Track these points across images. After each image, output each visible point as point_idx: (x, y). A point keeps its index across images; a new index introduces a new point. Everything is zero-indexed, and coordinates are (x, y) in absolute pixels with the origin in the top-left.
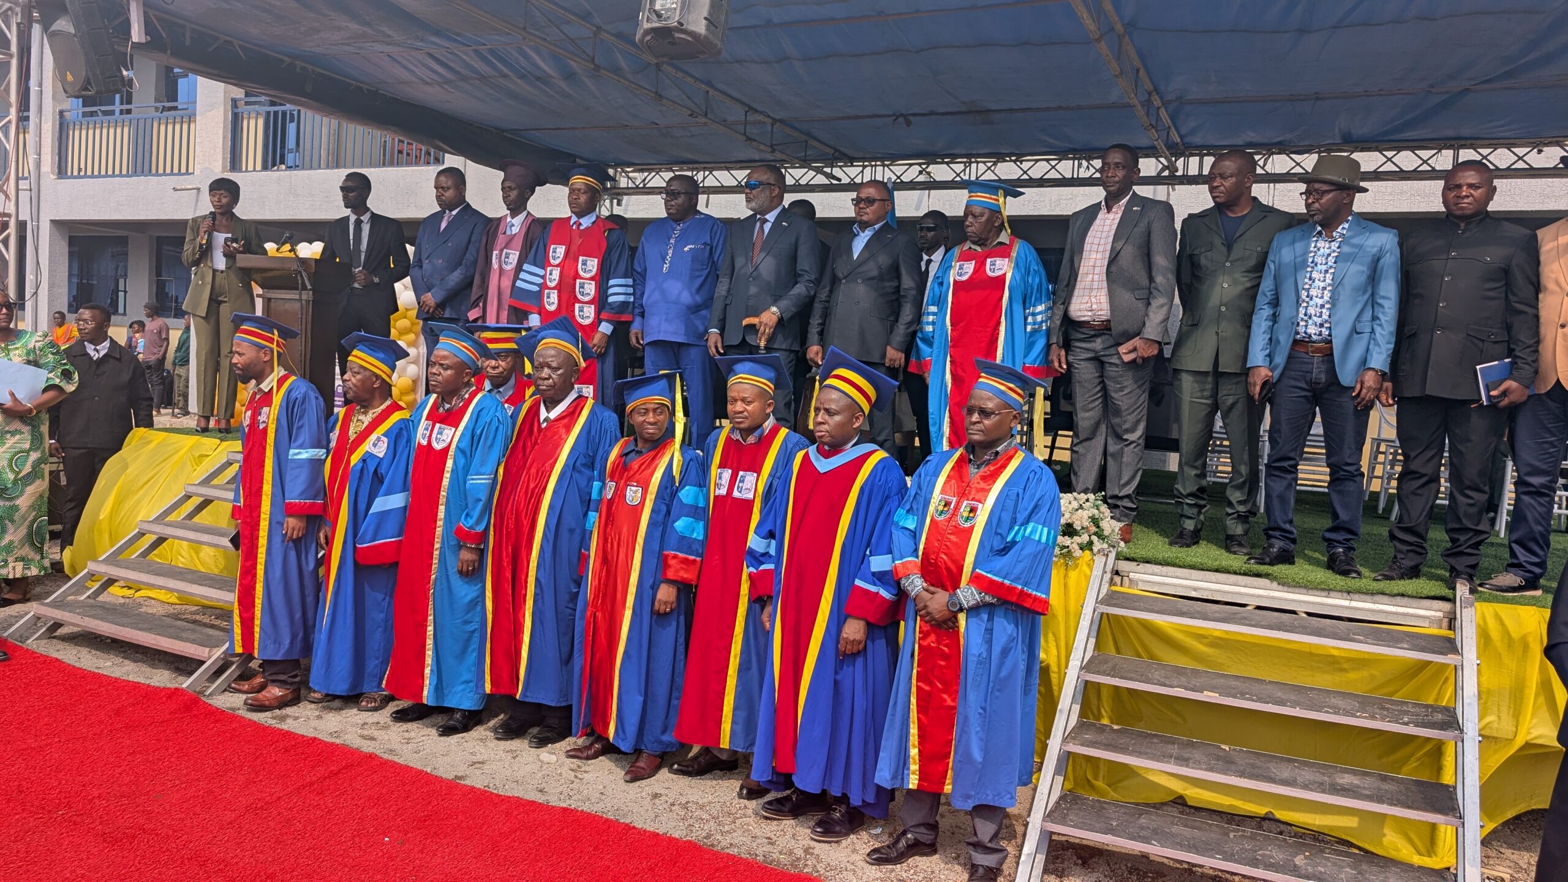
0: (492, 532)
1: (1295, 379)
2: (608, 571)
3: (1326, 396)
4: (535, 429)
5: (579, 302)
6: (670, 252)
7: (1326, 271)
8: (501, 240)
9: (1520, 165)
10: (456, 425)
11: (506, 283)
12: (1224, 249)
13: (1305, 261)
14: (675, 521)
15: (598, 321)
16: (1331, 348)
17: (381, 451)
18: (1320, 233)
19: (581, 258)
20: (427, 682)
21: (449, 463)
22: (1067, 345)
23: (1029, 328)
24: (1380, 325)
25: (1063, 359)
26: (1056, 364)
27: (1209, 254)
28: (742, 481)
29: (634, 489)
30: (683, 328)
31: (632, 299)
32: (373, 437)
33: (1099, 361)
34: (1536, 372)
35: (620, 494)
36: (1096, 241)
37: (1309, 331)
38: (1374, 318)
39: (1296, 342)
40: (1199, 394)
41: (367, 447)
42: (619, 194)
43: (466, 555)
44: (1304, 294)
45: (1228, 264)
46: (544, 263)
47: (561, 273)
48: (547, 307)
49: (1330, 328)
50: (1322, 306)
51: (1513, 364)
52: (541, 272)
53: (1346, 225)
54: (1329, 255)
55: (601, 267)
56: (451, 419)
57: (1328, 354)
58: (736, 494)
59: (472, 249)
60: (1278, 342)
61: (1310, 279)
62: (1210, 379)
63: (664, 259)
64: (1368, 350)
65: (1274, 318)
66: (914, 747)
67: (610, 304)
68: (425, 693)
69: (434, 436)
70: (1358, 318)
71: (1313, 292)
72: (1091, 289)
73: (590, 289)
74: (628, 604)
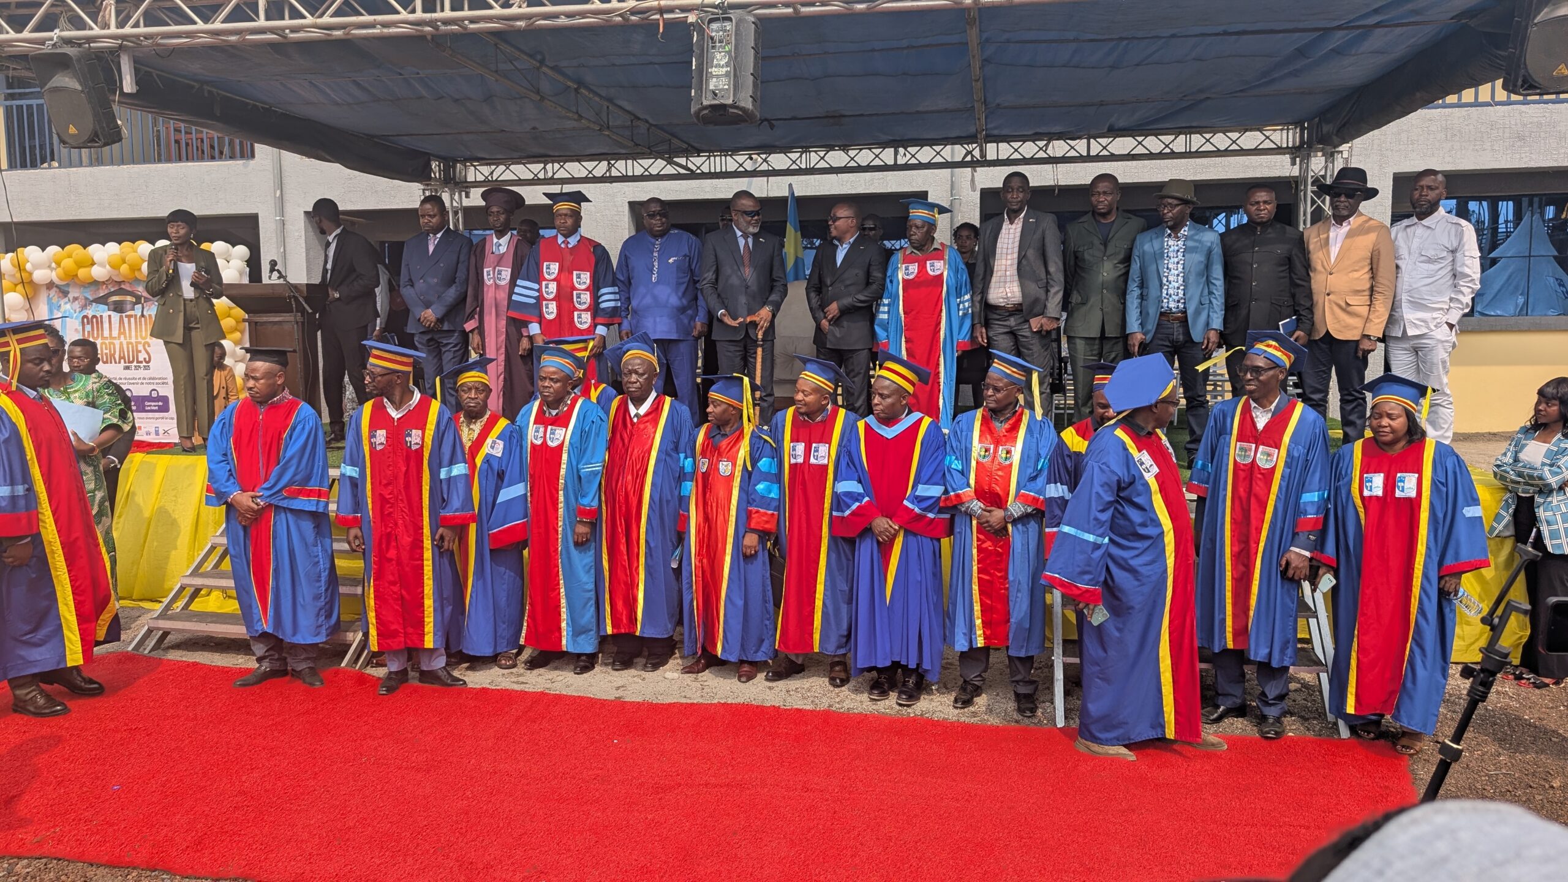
0: (604, 507)
1: (1162, 340)
2: (710, 528)
3: (1183, 350)
4: (629, 425)
5: (577, 310)
6: (656, 264)
7: (1178, 263)
8: (489, 259)
9: (1234, 147)
10: (566, 426)
11: (503, 296)
12: (1102, 247)
13: (1162, 253)
14: (756, 485)
15: (594, 325)
16: (1186, 317)
17: (498, 451)
18: (1169, 235)
19: (575, 273)
20: (564, 633)
21: (565, 457)
22: (987, 324)
23: (961, 313)
24: (1216, 298)
25: (984, 336)
26: (980, 339)
27: (1090, 251)
28: (817, 451)
29: (725, 463)
30: (675, 326)
31: (619, 305)
32: (489, 441)
33: (1013, 334)
34: (1313, 324)
35: (713, 468)
36: (1005, 246)
37: (1170, 306)
38: (1210, 293)
39: (1162, 314)
40: (1090, 353)
41: (486, 449)
42: (467, 187)
43: (582, 529)
44: (1165, 280)
45: (1105, 258)
46: (538, 278)
47: (558, 286)
48: (547, 316)
49: (1184, 303)
50: (1178, 288)
51: (1298, 320)
52: (536, 286)
53: (1186, 229)
54: (1178, 251)
55: (594, 278)
56: (562, 421)
57: (1184, 321)
58: (813, 461)
59: (462, 268)
60: (1148, 314)
61: (1168, 268)
62: (1097, 342)
63: (651, 271)
64: (1209, 316)
65: (1142, 297)
66: (978, 618)
67: (604, 309)
68: (564, 642)
69: (548, 436)
70: (1201, 295)
71: (1171, 278)
72: (1005, 282)
73: (586, 297)
74: (727, 551)
